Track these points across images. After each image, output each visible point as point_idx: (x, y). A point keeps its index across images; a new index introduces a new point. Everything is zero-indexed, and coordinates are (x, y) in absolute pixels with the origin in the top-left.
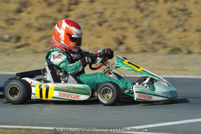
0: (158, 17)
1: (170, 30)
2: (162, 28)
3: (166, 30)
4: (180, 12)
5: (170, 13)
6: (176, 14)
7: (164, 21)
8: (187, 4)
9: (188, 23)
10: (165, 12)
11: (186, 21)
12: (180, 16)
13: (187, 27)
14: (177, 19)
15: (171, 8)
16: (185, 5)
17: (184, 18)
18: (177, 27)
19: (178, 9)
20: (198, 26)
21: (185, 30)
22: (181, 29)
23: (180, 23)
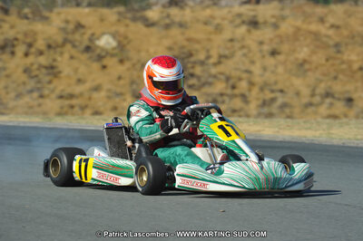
0: (8, 76)
1: (19, 96)
2: (7, 93)
3: (12, 95)
4: (44, 71)
5: (26, 71)
6: (37, 72)
7: (14, 82)
8: (59, 59)
9: (51, 86)
10: (20, 70)
11: (50, 82)
12: (41, 76)
13: (46, 92)
14: (35, 79)
15: (32, 64)
16: (55, 60)
17: (47, 79)
18: (31, 91)
19: (41, 67)
20: (63, 90)
21: (42, 96)
22: (35, 95)
23: (39, 86)
